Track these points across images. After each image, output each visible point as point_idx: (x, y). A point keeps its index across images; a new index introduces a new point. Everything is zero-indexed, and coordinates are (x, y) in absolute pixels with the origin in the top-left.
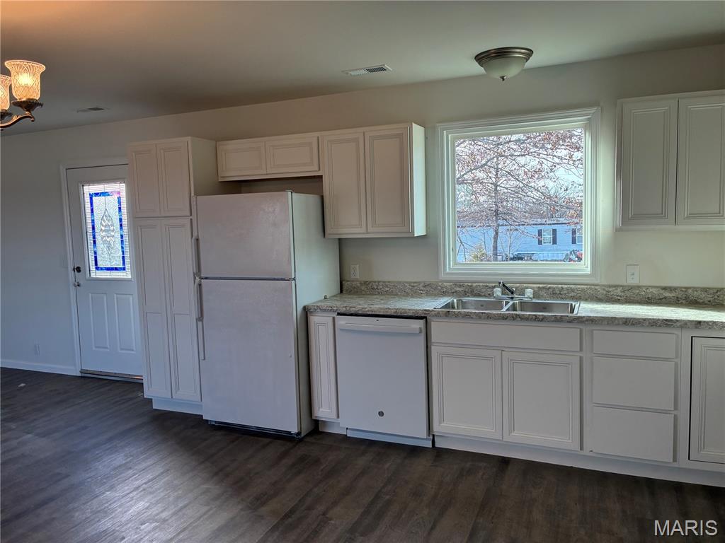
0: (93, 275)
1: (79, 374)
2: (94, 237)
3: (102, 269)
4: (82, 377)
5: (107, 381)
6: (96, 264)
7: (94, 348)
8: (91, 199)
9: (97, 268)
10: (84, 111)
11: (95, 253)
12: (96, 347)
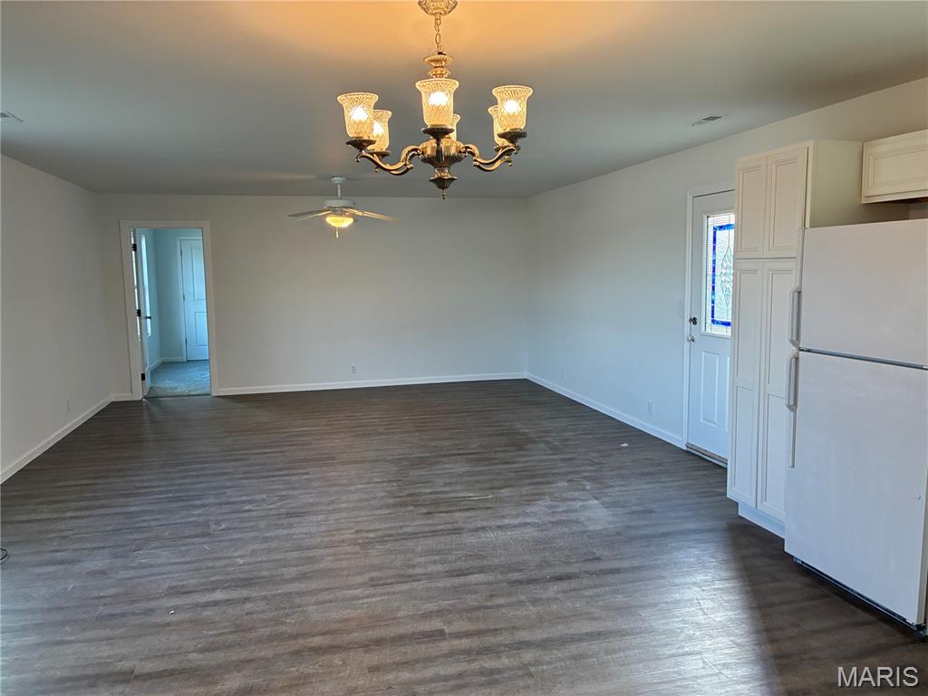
0: (708, 330)
1: (685, 448)
2: (713, 282)
3: (718, 323)
4: (687, 452)
5: (709, 464)
6: (713, 317)
7: (702, 421)
8: (715, 233)
9: (713, 321)
10: (700, 123)
11: (713, 302)
12: (704, 419)
